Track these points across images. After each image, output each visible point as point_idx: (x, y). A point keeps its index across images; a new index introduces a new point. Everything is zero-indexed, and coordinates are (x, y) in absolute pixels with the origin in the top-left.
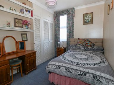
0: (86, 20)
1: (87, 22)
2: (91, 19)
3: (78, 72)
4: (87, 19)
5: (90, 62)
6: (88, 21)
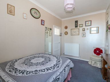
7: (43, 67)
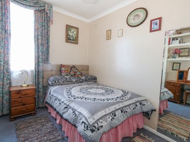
0: (69, 35)
1: (70, 39)
2: (75, 37)
3: (109, 118)
4: (71, 34)
5: (110, 97)
6: (72, 38)
7: (102, 97)
